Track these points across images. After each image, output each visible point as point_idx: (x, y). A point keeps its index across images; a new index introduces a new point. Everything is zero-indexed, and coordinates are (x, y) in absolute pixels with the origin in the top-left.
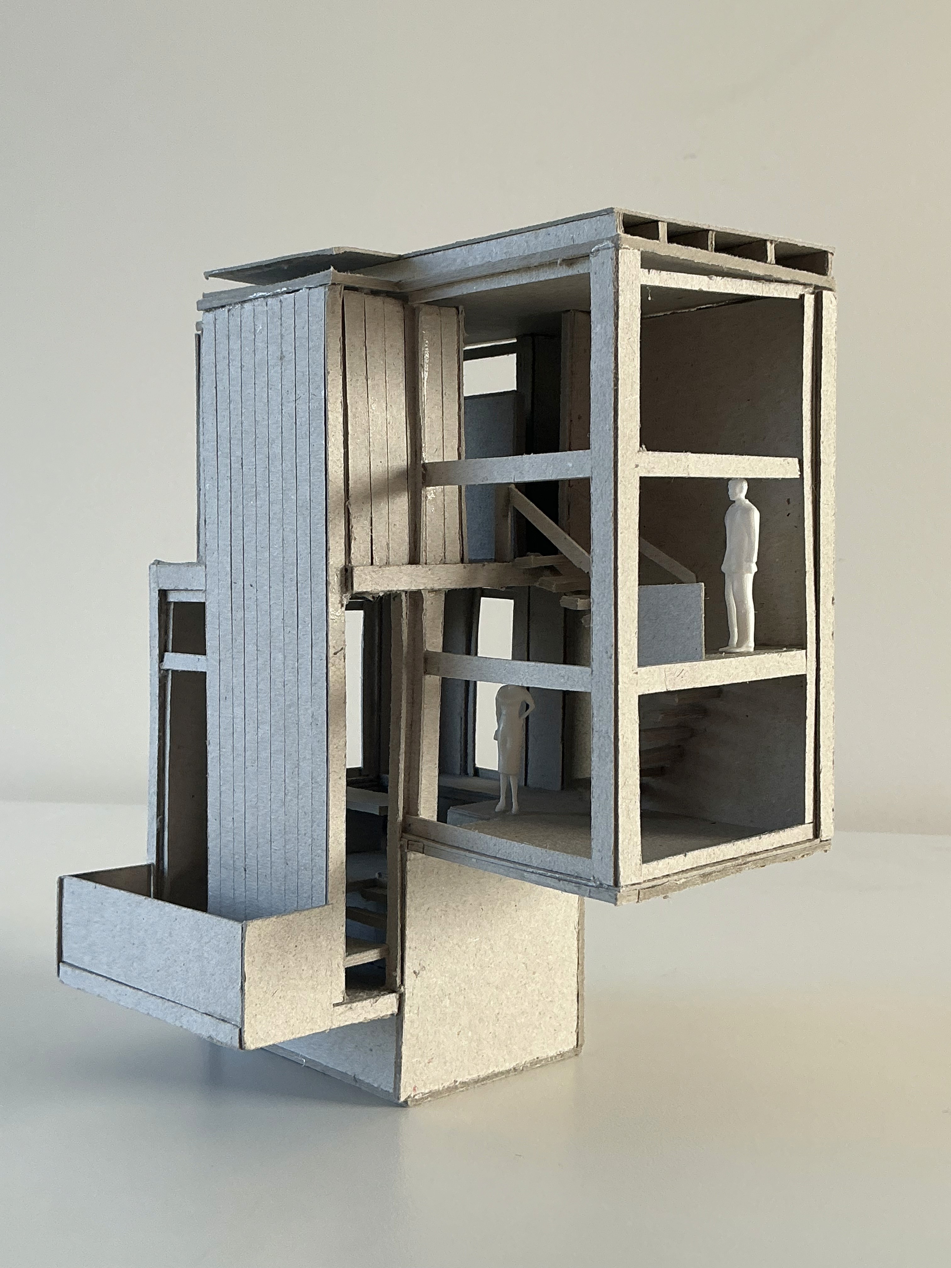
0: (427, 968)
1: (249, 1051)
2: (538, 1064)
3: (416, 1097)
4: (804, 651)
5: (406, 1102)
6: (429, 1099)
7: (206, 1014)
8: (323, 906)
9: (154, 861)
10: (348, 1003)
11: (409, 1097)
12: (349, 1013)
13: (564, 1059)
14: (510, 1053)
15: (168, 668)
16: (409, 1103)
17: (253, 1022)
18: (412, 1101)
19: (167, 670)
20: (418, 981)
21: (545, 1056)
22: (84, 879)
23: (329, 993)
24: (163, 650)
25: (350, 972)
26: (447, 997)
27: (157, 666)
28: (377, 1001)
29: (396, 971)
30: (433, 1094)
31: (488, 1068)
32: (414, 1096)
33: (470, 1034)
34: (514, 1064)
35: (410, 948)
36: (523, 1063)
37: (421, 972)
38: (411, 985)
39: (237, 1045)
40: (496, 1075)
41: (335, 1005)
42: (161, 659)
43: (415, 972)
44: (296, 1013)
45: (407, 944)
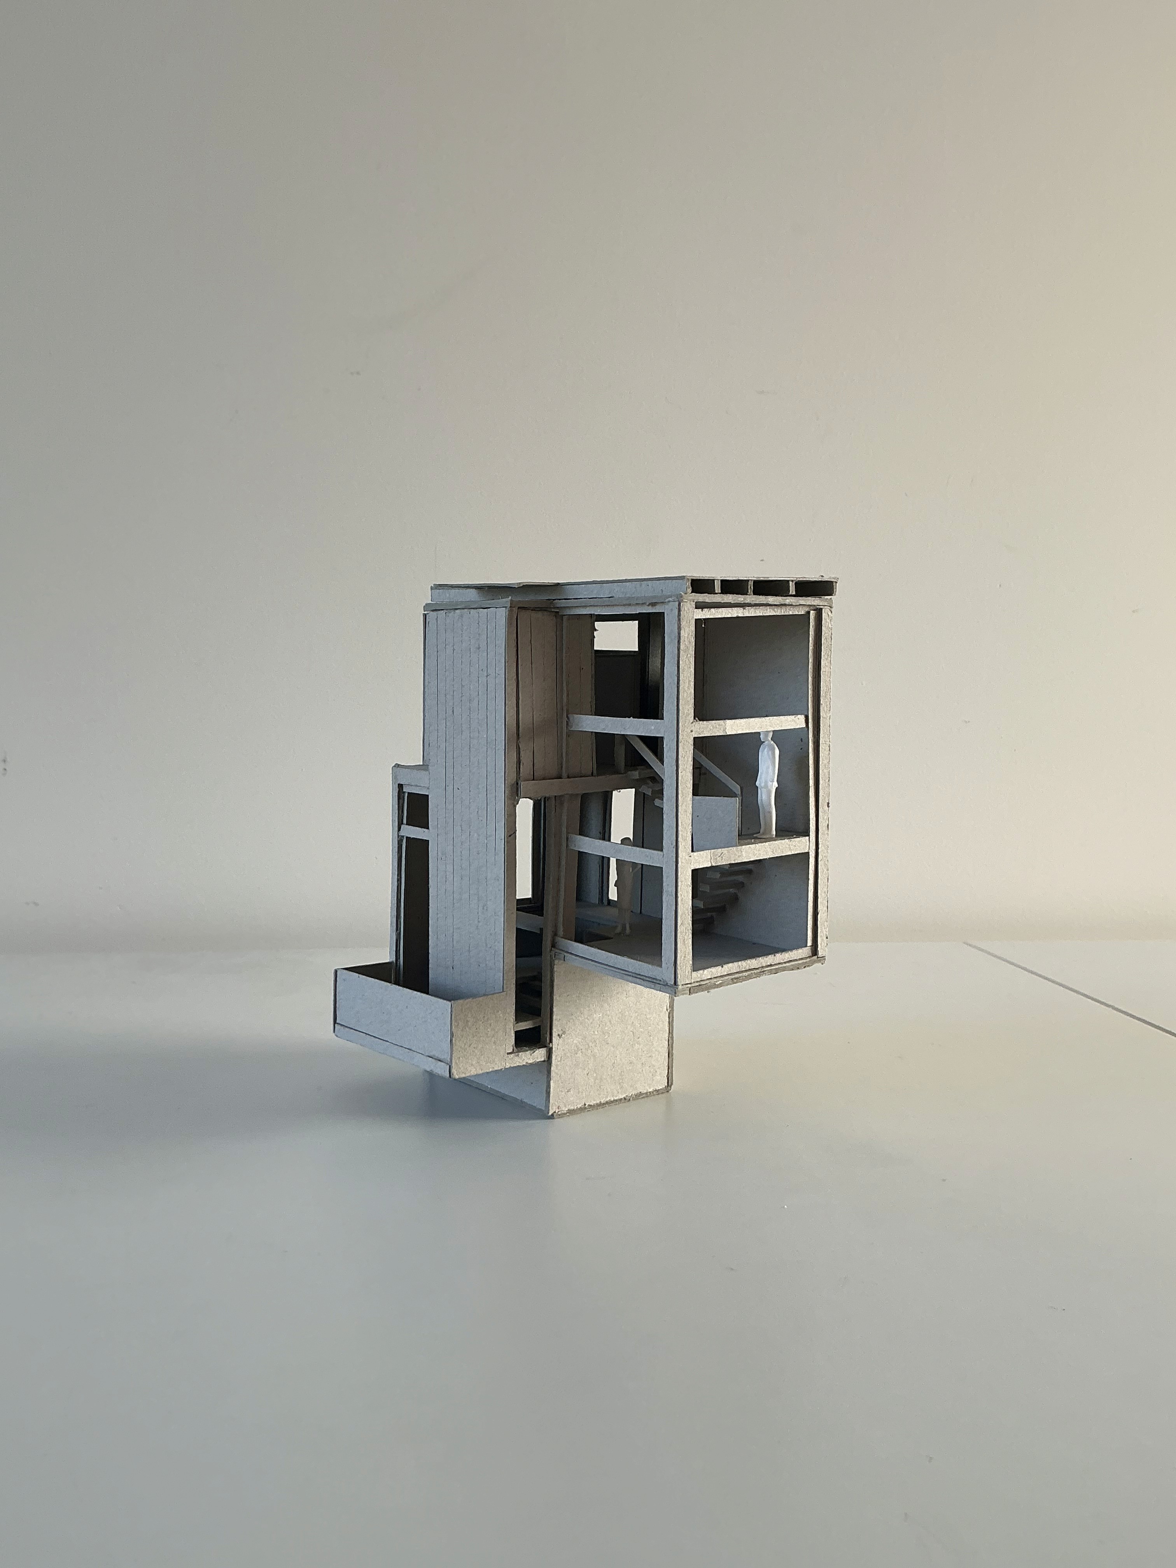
0: (567, 1032)
1: (455, 1079)
2: (639, 1096)
3: (559, 1113)
4: (807, 838)
5: (552, 1115)
6: (568, 1114)
7: (429, 1057)
8: (501, 992)
9: (394, 960)
10: (517, 1052)
11: (555, 1112)
12: (516, 1059)
13: (658, 1094)
14: (622, 1087)
15: (404, 835)
16: (555, 1116)
17: (457, 1062)
18: (557, 1115)
19: (403, 836)
20: (561, 1041)
21: (645, 1091)
22: (352, 971)
23: (504, 1046)
24: (400, 823)
25: (517, 1033)
26: (580, 1051)
27: (397, 833)
28: (534, 1052)
29: (546, 1033)
30: (571, 1112)
31: (607, 1097)
32: (558, 1112)
33: (595, 1075)
34: (625, 1096)
35: (556, 1020)
36: (630, 1095)
37: (563, 1035)
38: (557, 1043)
39: (448, 1075)
40: (612, 1102)
41: (508, 1054)
42: (399, 829)
43: (559, 1035)
44: (484, 1058)
45: (554, 1017)
